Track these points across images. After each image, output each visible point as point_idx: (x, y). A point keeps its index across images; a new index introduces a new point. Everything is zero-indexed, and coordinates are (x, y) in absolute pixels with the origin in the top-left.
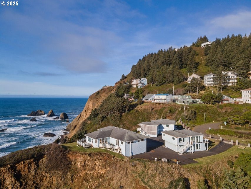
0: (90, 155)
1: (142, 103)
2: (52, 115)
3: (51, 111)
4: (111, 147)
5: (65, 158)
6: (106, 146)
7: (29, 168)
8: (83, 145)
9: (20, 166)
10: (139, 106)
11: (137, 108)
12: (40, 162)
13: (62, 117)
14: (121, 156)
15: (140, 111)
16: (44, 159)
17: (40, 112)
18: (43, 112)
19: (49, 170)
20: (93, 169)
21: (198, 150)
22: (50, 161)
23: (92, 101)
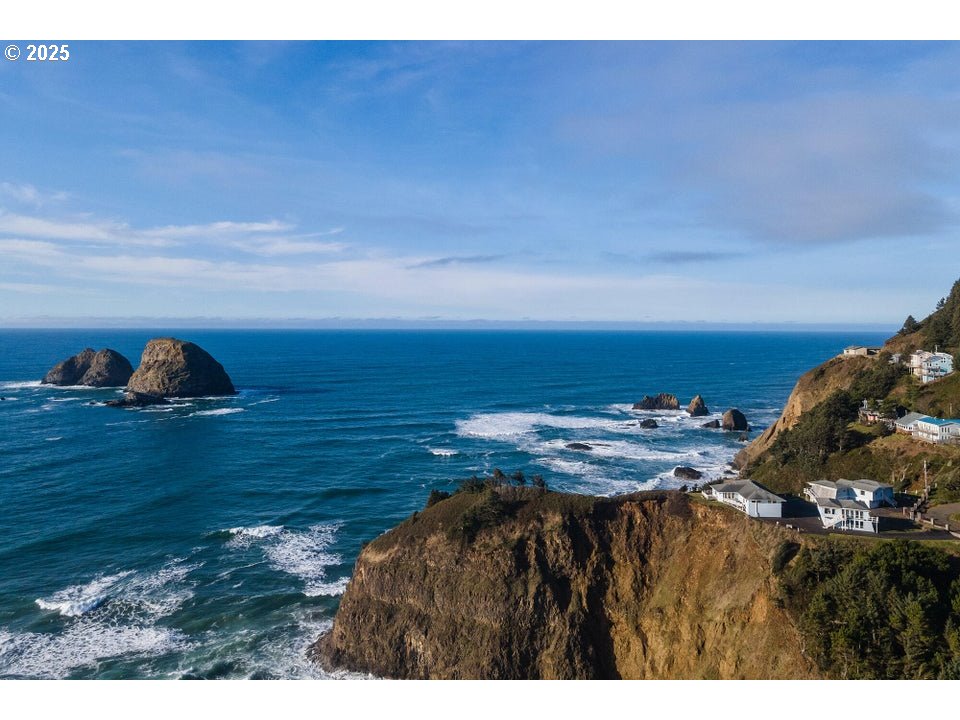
0: (711, 507)
1: (887, 432)
2: (700, 411)
3: (696, 399)
4: (738, 504)
5: (686, 505)
6: (732, 502)
7: (654, 508)
8: (706, 496)
9: (646, 504)
10: (880, 440)
11: (871, 446)
12: (663, 505)
13: (728, 423)
14: (743, 514)
15: (873, 452)
16: (667, 503)
17: (666, 400)
18: (674, 401)
19: (671, 513)
20: (714, 522)
21: (859, 529)
22: (672, 504)
23: (801, 394)
